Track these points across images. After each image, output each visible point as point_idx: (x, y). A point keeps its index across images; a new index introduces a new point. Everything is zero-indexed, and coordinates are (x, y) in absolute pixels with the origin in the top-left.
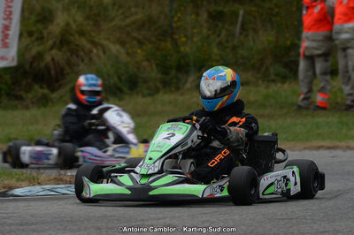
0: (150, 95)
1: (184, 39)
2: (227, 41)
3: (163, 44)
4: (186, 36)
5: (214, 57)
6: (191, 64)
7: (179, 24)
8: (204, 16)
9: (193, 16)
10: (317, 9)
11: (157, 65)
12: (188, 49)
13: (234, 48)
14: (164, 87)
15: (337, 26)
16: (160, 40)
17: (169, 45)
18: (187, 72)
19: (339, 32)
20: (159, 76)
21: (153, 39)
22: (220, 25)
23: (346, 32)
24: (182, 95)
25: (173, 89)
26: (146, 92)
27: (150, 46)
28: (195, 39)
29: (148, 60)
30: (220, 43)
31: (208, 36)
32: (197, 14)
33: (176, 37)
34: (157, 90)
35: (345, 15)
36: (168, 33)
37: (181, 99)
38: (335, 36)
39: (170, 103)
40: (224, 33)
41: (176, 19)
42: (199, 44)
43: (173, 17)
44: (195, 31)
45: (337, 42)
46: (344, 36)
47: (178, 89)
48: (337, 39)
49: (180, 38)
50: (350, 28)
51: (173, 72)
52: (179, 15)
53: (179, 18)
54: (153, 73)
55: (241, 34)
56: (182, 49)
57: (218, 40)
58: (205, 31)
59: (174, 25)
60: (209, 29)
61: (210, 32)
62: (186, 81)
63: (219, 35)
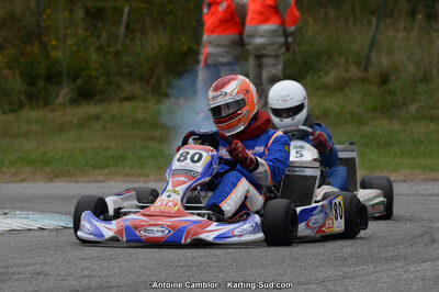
0: (12, 111)
1: (54, 42)
2: (109, 46)
3: (29, 48)
4: (57, 39)
5: (92, 64)
6: (65, 73)
7: (48, 23)
8: (80, 13)
9: (67, 14)
10: (222, 7)
11: (21, 74)
12: (60, 55)
13: (117, 54)
14: (30, 101)
15: (249, 28)
16: (25, 43)
17: (36, 49)
18: (59, 84)
19: (253, 36)
20: (24, 87)
21: (17, 41)
22: (100, 24)
23: (262, 36)
24: (52, 111)
25: (41, 104)
26: (7, 107)
27: (12, 50)
28: (69, 42)
29: (10, 68)
30: (100, 48)
31: (86, 39)
32: (72, 12)
33: (46, 39)
34: (21, 106)
35: (261, 14)
36: (35, 35)
37: (51, 116)
38: (246, 40)
39: (38, 121)
40: (104, 36)
41: (45, 17)
42: (74, 48)
43: (41, 15)
44: (69, 32)
45: (250, 47)
46: (259, 41)
47: (47, 104)
48: (249, 44)
49: (50, 40)
50: (266, 31)
51: (42, 83)
52: (49, 11)
53: (49, 15)
54: (17, 84)
55: (126, 36)
56: (53, 54)
57: (97, 43)
58: (81, 32)
59: (43, 24)
60: (87, 30)
61: (87, 34)
62: (58, 93)
63: (99, 38)
